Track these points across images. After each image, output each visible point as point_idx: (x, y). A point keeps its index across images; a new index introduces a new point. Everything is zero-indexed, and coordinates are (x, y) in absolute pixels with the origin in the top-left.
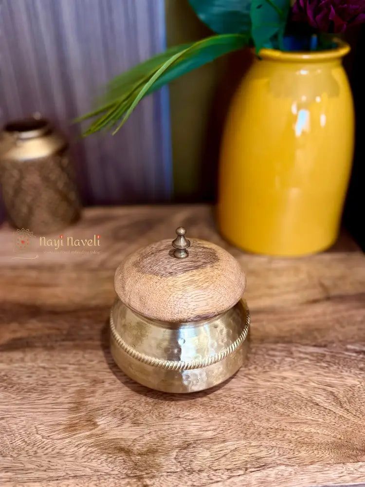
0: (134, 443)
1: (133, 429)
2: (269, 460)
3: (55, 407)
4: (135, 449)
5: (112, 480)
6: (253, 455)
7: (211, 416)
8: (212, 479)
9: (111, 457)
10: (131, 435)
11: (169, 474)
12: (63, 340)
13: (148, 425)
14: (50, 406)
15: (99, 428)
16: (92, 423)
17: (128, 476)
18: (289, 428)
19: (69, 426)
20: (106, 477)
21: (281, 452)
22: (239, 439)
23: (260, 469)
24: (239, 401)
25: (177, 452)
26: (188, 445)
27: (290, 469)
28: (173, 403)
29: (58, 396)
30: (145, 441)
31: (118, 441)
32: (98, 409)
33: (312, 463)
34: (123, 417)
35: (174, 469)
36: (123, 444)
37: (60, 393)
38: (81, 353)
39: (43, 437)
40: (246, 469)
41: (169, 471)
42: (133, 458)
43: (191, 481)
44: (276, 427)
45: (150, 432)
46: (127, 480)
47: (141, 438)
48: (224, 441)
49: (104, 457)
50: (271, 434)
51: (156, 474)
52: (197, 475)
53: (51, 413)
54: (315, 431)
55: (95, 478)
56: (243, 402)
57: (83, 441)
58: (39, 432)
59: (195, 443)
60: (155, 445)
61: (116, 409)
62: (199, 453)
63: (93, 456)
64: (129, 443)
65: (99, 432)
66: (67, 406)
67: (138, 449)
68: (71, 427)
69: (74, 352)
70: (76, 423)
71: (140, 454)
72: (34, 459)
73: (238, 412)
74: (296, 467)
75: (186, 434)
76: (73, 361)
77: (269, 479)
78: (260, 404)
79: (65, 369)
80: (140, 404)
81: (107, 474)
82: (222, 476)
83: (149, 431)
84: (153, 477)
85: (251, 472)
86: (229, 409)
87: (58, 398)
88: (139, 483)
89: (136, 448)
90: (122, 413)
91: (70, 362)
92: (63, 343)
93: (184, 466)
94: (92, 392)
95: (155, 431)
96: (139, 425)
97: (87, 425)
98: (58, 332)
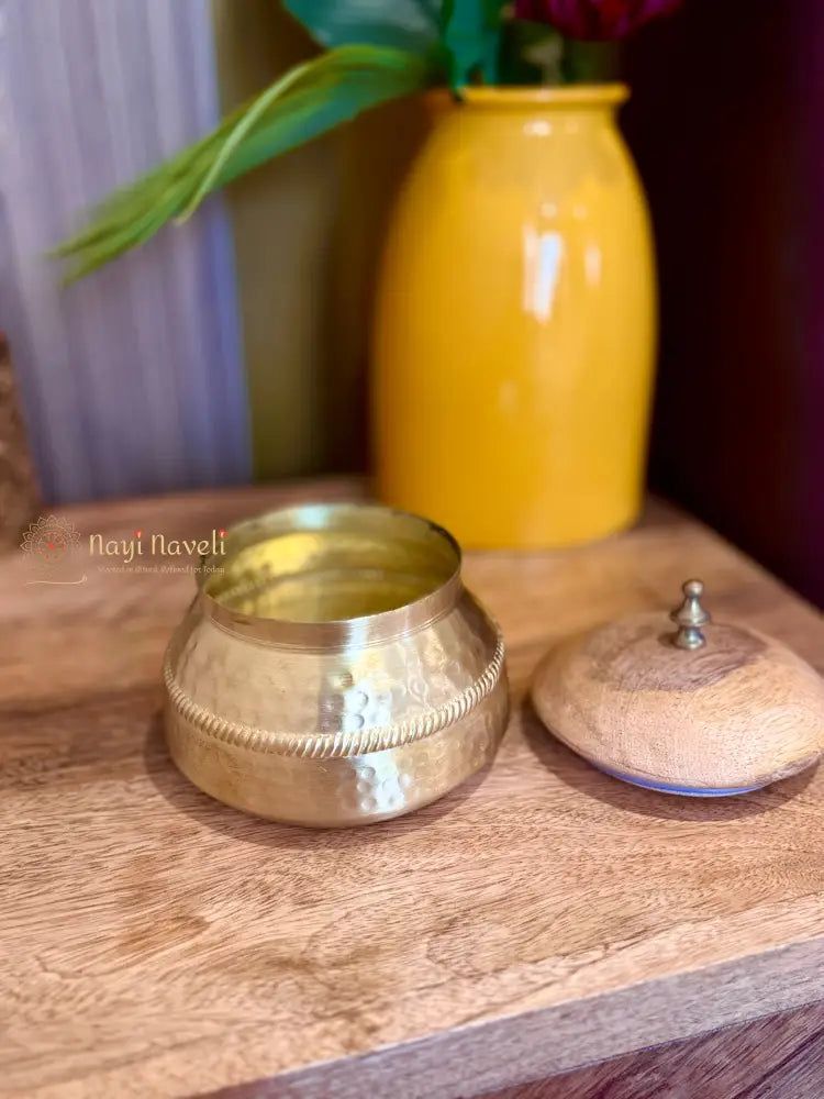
0: (315, 944)
1: (303, 914)
2: (652, 919)
3: (79, 904)
4: (319, 955)
5: (278, 1033)
6: (611, 915)
7: (484, 856)
8: (532, 983)
9: (262, 986)
10: (301, 928)
11: (422, 992)
12: (64, 765)
13: (337, 901)
14: (65, 905)
15: (213, 928)
16: (190, 921)
17: (320, 1017)
18: (670, 848)
19: (128, 939)
20: (262, 1030)
21: (673, 898)
22: (567, 889)
23: (640, 938)
24: (539, 816)
25: (428, 943)
26: (452, 922)
27: (705, 927)
28: (385, 844)
29: (83, 881)
30: (340, 935)
31: (272, 946)
32: (200, 890)
33: (748, 906)
34: (268, 895)
35: (431, 979)
36: (285, 951)
37: (89, 872)
38: (121, 784)
39: (63, 975)
40: (607, 946)
41: (422, 985)
42: (321, 976)
43: (484, 995)
44: (643, 851)
45: (348, 914)
46: (320, 1026)
47: (329, 930)
48: (534, 900)
49: (244, 988)
50: (635, 866)
51: (391, 998)
52: (493, 980)
53: (72, 920)
54: (731, 845)
55: (233, 1039)
56: (549, 816)
57: (178, 965)
58: (49, 967)
59: (465, 916)
60: (369, 937)
61: (246, 883)
62: (483, 935)
63: (213, 992)
64: (303, 946)
65: (217, 938)
66: (112, 897)
67: (328, 956)
68: (133, 941)
69: (101, 784)
70: (149, 930)
71: (334, 965)
73: (545, 837)
74: (718, 920)
75: (436, 902)
76: (101, 801)
77: (664, 955)
78: (590, 813)
79: (87, 821)
80: (305, 862)
81: (262, 1023)
82: (554, 971)
83: (344, 913)
84: (385, 1006)
85: (620, 949)
86: (521, 834)
87: (82, 885)
88: (354, 1027)
89: (323, 953)
90: (264, 888)
91: (96, 807)
92: (64, 771)
93: (454, 968)
94: (174, 857)
95: (359, 909)
96: (314, 903)
97: (177, 928)
98: (46, 751)
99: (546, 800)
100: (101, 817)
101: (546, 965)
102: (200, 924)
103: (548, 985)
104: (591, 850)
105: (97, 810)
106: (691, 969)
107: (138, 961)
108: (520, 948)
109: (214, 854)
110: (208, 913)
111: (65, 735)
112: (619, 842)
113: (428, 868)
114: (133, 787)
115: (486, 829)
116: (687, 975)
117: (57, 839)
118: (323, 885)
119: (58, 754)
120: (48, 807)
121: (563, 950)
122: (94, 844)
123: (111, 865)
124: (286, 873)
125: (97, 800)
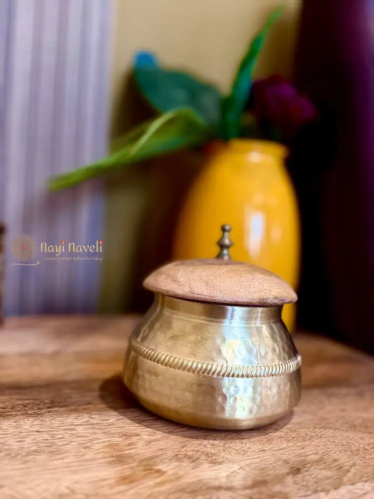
0: (230, 480)
3: (83, 464)
8: (356, 493)
10: (219, 473)
13: (233, 462)
14: (76, 464)
15: (169, 473)
16: (153, 471)
19: (121, 479)
22: (349, 457)
24: (316, 430)
25: (292, 478)
26: (299, 470)
28: (245, 440)
29: (81, 454)
31: (206, 481)
34: (193, 461)
35: (302, 493)
36: (215, 483)
37: (83, 450)
38: (86, 415)
41: (300, 495)
42: (242, 493)
45: (242, 467)
47: (235, 474)
48: (336, 460)
52: (335, 493)
53: (82, 470)
56: (322, 430)
57: (155, 490)
58: (76, 491)
59: (304, 467)
60: (258, 476)
61: (177, 455)
62: (318, 474)
64: (224, 480)
66: (102, 461)
68: (125, 479)
69: (75, 415)
70: (130, 475)
71: (246, 488)
73: (325, 437)
75: (286, 462)
76: (78, 422)
78: (340, 428)
80: (206, 447)
82: (364, 488)
83: (239, 467)
86: (313, 436)
89: (236, 483)
90: (189, 458)
91: (76, 424)
92: (51, 410)
93: (312, 488)
94: (130, 445)
95: (247, 465)
96: (220, 463)
97: (148, 473)
98: (38, 402)
100: (81, 428)
101: (359, 485)
102: (160, 472)
103: (365, 494)
104: (350, 441)
105: (76, 425)
107: (133, 488)
108: (340, 478)
109: (153, 443)
110: (161, 467)
111: (44, 396)
112: (362, 438)
113: (274, 449)
114: (93, 416)
115: (294, 435)
117: (59, 436)
118: (221, 456)
119: (45, 404)
120: (46, 423)
121: (365, 479)
122: (82, 439)
123: (96, 448)
124: (197, 451)
125: (74, 421)
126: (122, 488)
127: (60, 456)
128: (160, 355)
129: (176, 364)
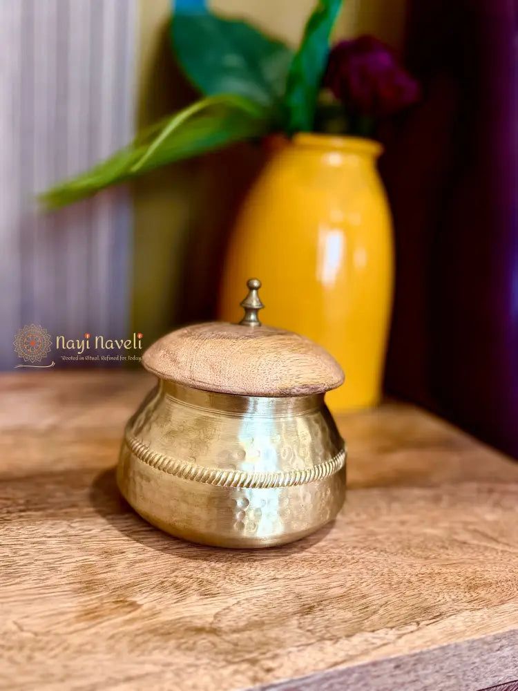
0: (219, 619)
1: (206, 601)
2: (444, 608)
3: (42, 591)
4: (222, 625)
5: (201, 671)
6: (416, 606)
7: (325, 571)
8: (373, 644)
9: (185, 643)
10: (207, 609)
11: (301, 648)
12: (21, 511)
13: (231, 594)
14: (32, 591)
15: (144, 607)
16: (127, 603)
17: (230, 663)
18: (444, 570)
19: (83, 613)
20: (191, 670)
21: (453, 597)
22: (384, 592)
23: (438, 619)
24: (356, 551)
25: (298, 620)
26: (311, 608)
27: (479, 613)
28: (256, 563)
29: (44, 577)
30: (234, 613)
31: (188, 619)
33: (502, 602)
34: (181, 590)
35: (304, 641)
36: (198, 623)
37: (48, 572)
38: (65, 522)
40: (418, 623)
41: (299, 644)
42: (227, 638)
43: (342, 650)
44: (428, 571)
45: (238, 602)
46: (232, 668)
47: (227, 611)
48: (364, 597)
49: (172, 643)
50: (425, 579)
51: (279, 651)
52: (346, 642)
53: (39, 600)
54: (482, 569)
55: (169, 675)
56: (362, 551)
57: (121, 629)
58: (25, 628)
59: (319, 605)
60: (256, 615)
61: (163, 582)
62: (334, 615)
63: (151, 645)
64: (211, 620)
65: (147, 614)
66: (67, 588)
67: (228, 626)
68: (88, 614)
69: (50, 522)
70: (96, 608)
71: (235, 631)
72: (29, 667)
73: (363, 562)
74: (486, 610)
75: (299, 596)
76: (52, 532)
77: (456, 629)
78: (388, 550)
79: (43, 543)
80: (203, 571)
81: (190, 666)
82: (387, 636)
83: (235, 601)
84: (275, 657)
85: (427, 625)
86: (346, 561)
87: (43, 580)
88: (256, 668)
89: (224, 624)
90: (176, 585)
91: (48, 535)
92: (23, 514)
93: (318, 634)
94: (108, 566)
95: (246, 599)
96: (213, 595)
97: (118, 607)
98: (9, 503)
99: (359, 542)
100: (53, 541)
101: (381, 633)
102: (134, 606)
103: (384, 645)
104: (394, 570)
105: (50, 537)
106: (476, 637)
107: (94, 626)
108: (360, 623)
109: (137, 565)
110: (138, 599)
111: (20, 494)
112: (411, 566)
113: (288, 577)
114: (73, 525)
115: (323, 557)
116: (474, 641)
117: (23, 553)
118: (218, 585)
119: (19, 505)
120: (12, 534)
121: (390, 625)
122: (51, 556)
123: (64, 569)
124: (191, 577)
125: (48, 531)
126: (81, 625)
127: (18, 580)
128: (153, 455)
129: (171, 469)
